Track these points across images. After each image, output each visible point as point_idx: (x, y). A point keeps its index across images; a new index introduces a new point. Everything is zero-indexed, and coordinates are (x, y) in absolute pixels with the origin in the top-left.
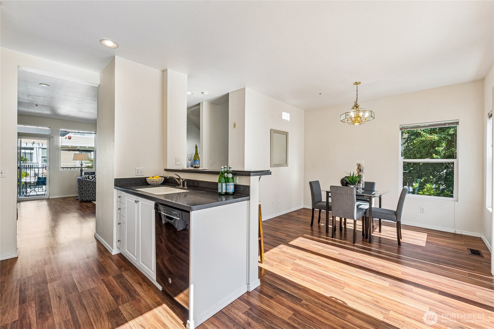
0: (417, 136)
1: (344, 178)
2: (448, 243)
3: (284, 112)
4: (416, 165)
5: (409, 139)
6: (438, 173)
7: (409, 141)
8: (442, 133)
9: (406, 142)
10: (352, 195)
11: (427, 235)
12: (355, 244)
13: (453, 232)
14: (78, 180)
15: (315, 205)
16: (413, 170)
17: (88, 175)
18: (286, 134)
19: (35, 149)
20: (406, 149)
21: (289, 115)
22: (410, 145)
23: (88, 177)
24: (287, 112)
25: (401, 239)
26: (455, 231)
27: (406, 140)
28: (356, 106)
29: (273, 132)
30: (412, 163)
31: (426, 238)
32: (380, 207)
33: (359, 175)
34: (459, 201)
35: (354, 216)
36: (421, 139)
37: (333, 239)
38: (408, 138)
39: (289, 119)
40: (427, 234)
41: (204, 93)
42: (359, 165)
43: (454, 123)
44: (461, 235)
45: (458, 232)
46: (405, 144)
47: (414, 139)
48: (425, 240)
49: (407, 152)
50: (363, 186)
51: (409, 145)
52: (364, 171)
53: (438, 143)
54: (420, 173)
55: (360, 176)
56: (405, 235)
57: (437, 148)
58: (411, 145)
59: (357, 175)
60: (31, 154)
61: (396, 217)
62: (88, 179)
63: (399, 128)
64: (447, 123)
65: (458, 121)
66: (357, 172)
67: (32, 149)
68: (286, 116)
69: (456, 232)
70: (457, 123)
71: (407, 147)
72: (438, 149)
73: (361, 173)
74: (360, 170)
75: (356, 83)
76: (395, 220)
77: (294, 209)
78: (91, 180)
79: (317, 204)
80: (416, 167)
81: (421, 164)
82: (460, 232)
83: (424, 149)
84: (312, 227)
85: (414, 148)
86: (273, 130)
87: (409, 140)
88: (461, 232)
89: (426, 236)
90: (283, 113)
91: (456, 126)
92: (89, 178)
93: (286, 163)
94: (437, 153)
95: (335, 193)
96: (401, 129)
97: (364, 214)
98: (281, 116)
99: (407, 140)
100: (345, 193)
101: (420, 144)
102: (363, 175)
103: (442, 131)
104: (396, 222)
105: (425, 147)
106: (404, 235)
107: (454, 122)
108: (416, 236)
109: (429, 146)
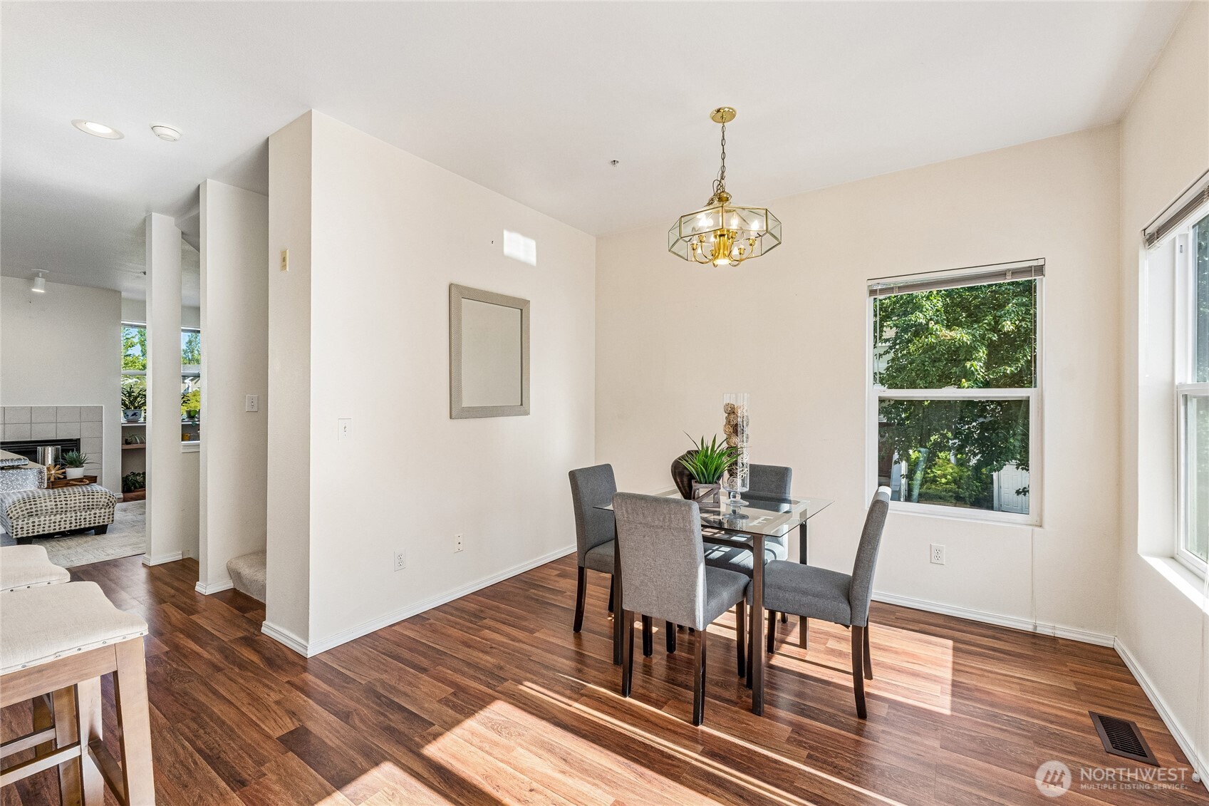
0: (916, 334)
1: (683, 458)
2: (1022, 684)
3: (512, 229)
4: (914, 405)
5: (898, 342)
6: (965, 425)
7: (897, 347)
8: (976, 326)
9: (891, 348)
10: (688, 532)
11: (955, 649)
12: (701, 727)
13: (1030, 628)
15: (587, 556)
16: (907, 418)
18: (521, 306)
20: (891, 366)
21: (532, 244)
22: (901, 357)
24: (525, 234)
25: (870, 677)
26: (1035, 627)
27: (893, 343)
28: (721, 197)
29: (457, 294)
30: (906, 401)
31: (950, 665)
32: (803, 561)
33: (730, 447)
34: (1046, 524)
35: (697, 613)
36: (926, 340)
37: (628, 699)
38: (896, 339)
39: (532, 259)
40: (950, 643)
41: (159, 130)
42: (731, 411)
43: (1027, 271)
44: (1054, 639)
45: (1045, 629)
46: (889, 352)
47: (909, 341)
48: (947, 674)
49: (895, 374)
50: (743, 485)
51: (899, 355)
52: (747, 430)
53: (969, 351)
54: (924, 427)
55: (733, 452)
56: (884, 654)
57: (968, 364)
58: (904, 357)
59: (725, 445)
61: (849, 609)
63: (866, 288)
64: (1009, 270)
65: (1041, 262)
66: (725, 436)
68: (519, 247)
69: (1038, 628)
70: (1040, 270)
71: (893, 360)
72: (972, 365)
73: (735, 440)
74: (735, 429)
75: (720, 114)
76: (848, 623)
77: (556, 554)
79: (592, 551)
80: (914, 410)
81: (926, 403)
82: (1050, 630)
83: (935, 367)
84: (580, 635)
85: (911, 364)
86: (457, 286)
87: (899, 344)
88: (1054, 628)
89: (951, 652)
90: (506, 234)
91: (1035, 280)
93: (522, 405)
94: (968, 375)
95: (629, 522)
96: (873, 292)
97: (740, 594)
98: (497, 242)
99: (895, 344)
100: (661, 524)
101: (923, 353)
102: (745, 444)
103: (973, 321)
104: (850, 628)
105: (935, 361)
106: (879, 653)
107: (1031, 267)
108: (917, 657)
109: (946, 359)
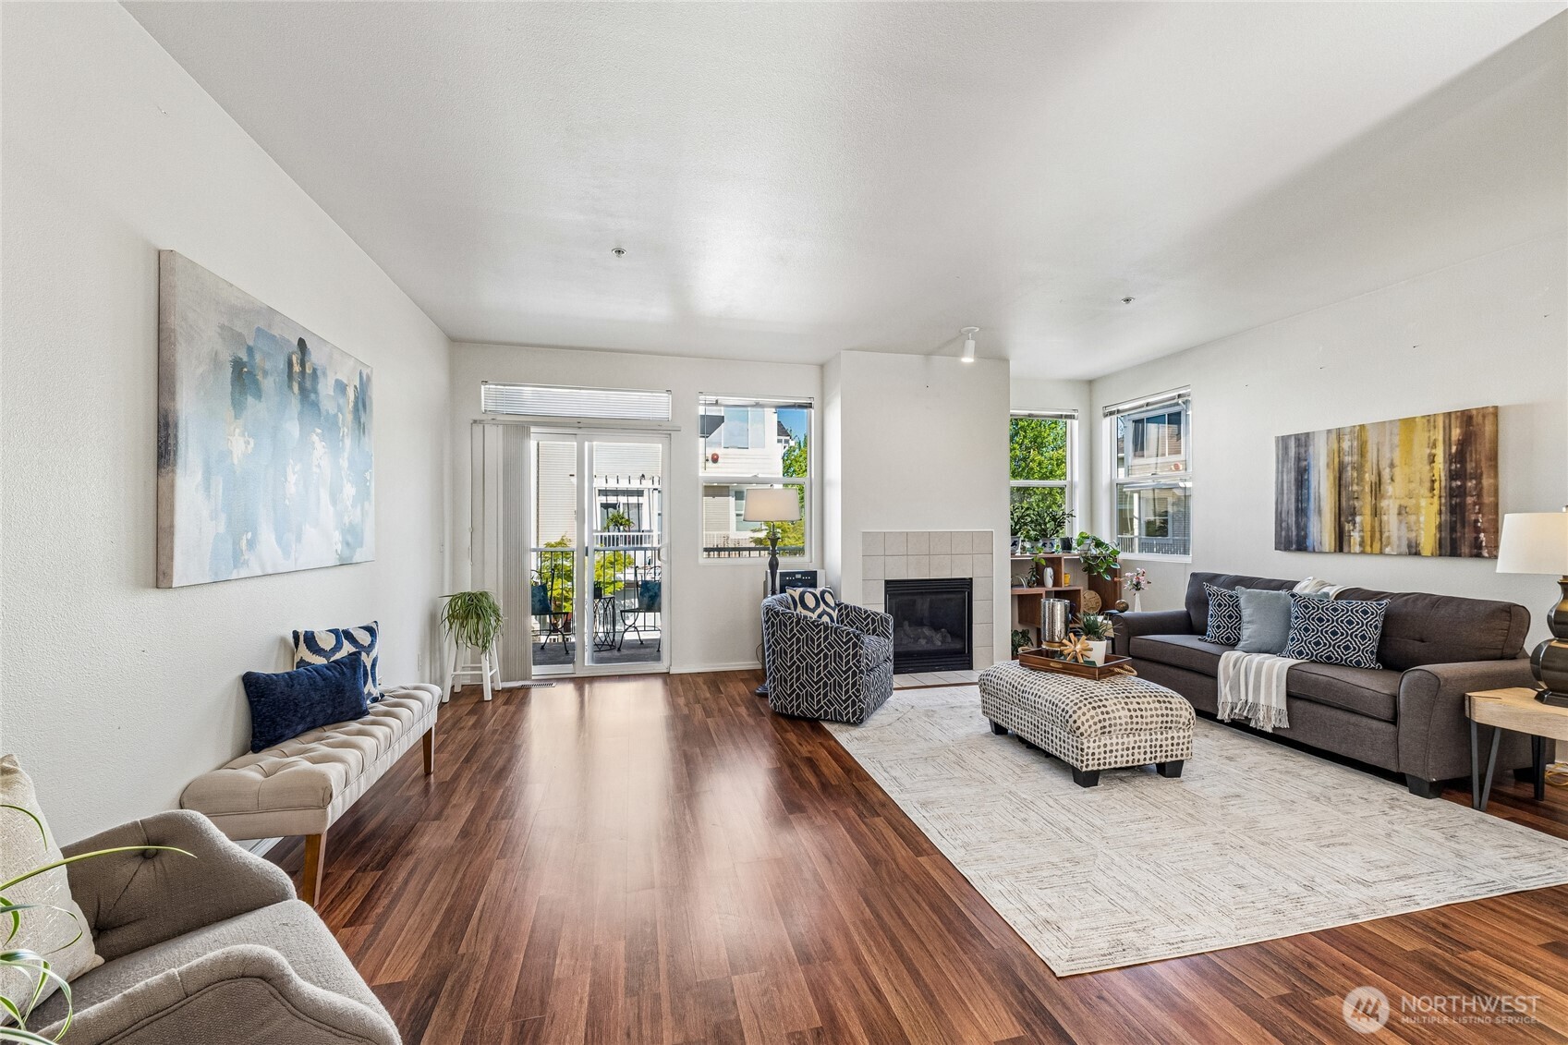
14: (767, 613)
17: (800, 590)
19: (646, 493)
23: (802, 596)
60: (639, 506)
62: (799, 608)
67: (639, 493)
78: (813, 611)
92: (805, 606)
